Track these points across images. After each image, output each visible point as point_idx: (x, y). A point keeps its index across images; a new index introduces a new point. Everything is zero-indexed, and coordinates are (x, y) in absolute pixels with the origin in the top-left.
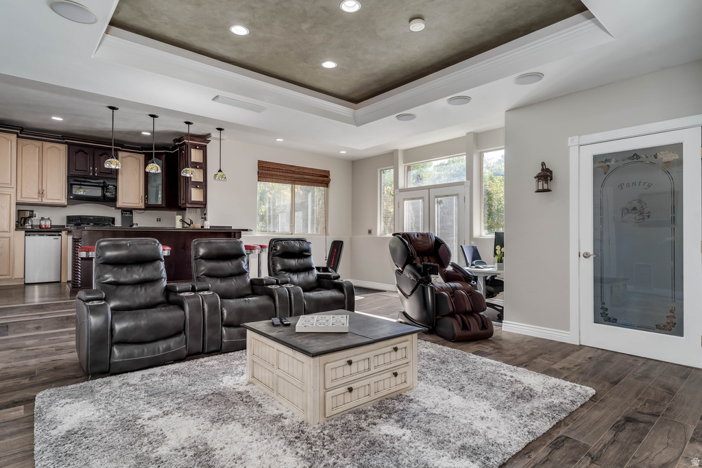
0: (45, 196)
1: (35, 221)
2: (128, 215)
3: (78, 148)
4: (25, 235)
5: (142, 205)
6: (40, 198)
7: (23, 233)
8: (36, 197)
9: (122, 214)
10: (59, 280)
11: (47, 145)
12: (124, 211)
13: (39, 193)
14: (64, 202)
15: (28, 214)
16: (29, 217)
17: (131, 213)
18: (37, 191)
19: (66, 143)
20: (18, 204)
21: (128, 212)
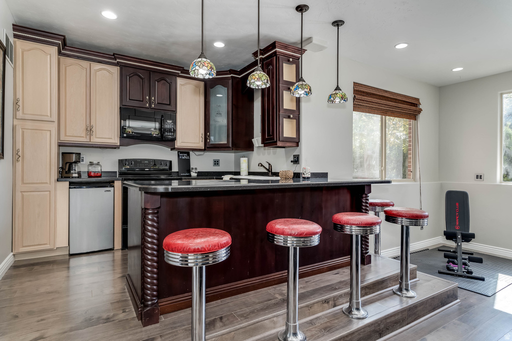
0: (94, 133)
1: (82, 167)
2: (185, 157)
3: (131, 70)
4: (70, 188)
5: (201, 145)
6: (88, 137)
7: (66, 184)
8: (84, 134)
9: (179, 156)
10: (111, 247)
11: (97, 66)
12: (181, 153)
13: (87, 130)
14: (116, 141)
15: (74, 158)
16: (75, 162)
17: (188, 154)
18: (84, 127)
19: (118, 64)
20: (60, 145)
21: (185, 153)
